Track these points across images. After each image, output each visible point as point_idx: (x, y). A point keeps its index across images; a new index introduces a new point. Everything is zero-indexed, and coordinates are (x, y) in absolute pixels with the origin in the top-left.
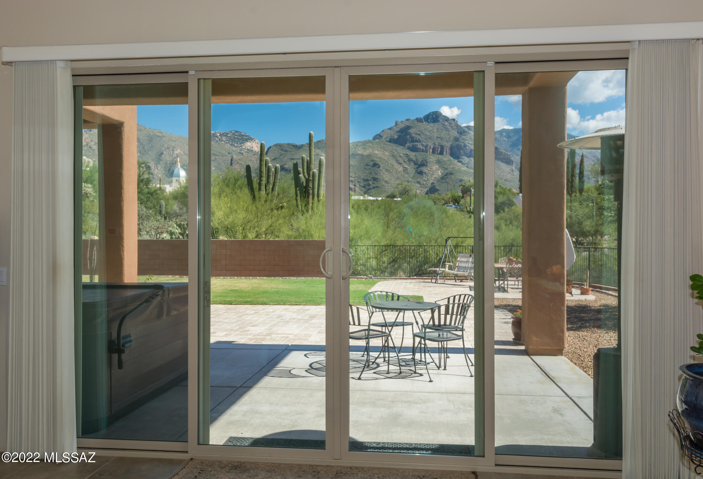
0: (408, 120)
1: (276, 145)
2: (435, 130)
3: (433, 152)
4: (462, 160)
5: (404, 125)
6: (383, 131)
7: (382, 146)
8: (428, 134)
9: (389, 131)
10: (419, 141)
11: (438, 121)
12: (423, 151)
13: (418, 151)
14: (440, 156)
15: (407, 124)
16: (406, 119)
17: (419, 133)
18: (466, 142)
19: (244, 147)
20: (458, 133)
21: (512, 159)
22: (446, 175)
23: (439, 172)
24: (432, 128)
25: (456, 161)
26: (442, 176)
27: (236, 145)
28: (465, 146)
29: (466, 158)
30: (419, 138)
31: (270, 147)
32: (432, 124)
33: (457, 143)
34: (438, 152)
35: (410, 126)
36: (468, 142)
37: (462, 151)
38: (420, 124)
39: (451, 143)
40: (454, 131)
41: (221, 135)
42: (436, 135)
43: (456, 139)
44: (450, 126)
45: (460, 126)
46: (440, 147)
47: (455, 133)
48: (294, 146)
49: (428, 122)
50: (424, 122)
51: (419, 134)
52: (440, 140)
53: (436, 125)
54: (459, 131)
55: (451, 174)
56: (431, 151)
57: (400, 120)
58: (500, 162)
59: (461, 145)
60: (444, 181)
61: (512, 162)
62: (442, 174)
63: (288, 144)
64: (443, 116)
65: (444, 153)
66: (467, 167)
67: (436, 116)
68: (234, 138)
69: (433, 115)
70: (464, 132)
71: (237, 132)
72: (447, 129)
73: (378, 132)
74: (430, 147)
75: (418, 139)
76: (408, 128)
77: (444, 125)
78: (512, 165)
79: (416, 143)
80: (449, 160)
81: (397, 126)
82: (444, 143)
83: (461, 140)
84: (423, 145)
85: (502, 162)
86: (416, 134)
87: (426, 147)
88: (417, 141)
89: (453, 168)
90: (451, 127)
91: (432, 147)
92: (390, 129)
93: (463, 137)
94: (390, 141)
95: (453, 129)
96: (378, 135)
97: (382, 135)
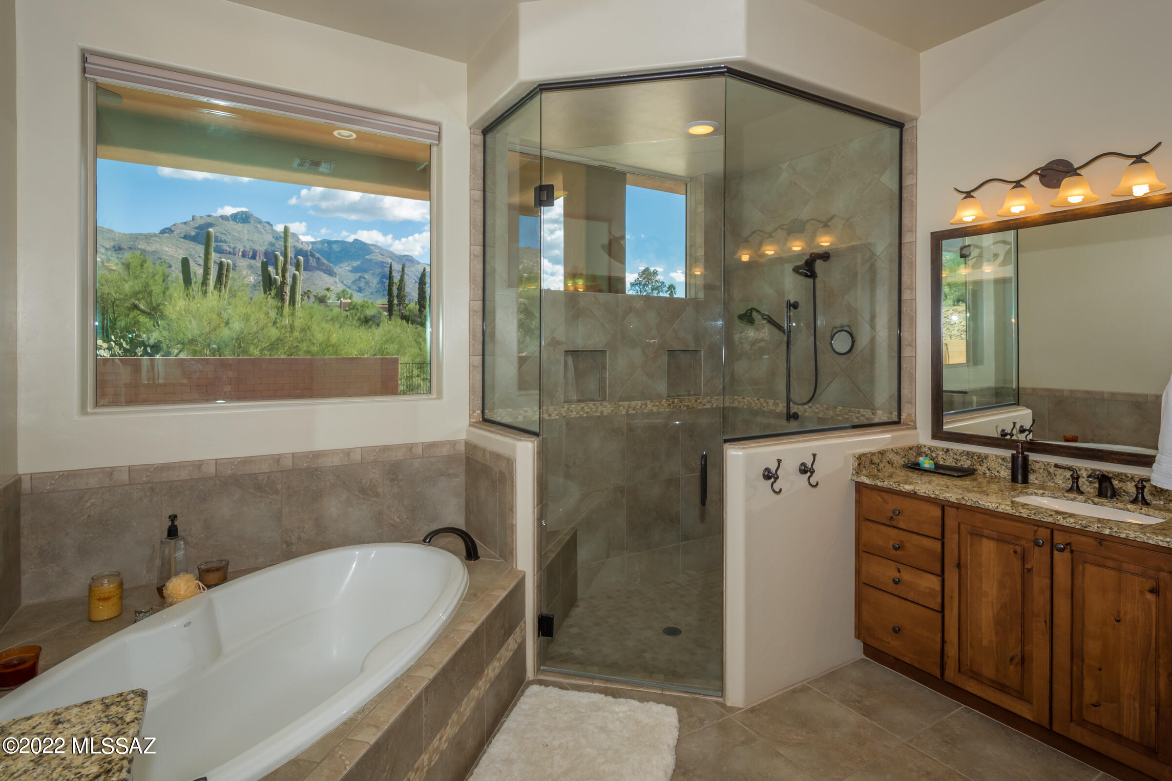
0: (209, 216)
2: (246, 232)
3: (244, 255)
5: (203, 222)
6: (174, 225)
7: (174, 242)
8: (237, 235)
9: (183, 226)
10: (225, 241)
11: (250, 223)
12: (230, 253)
13: (223, 253)
14: (253, 261)
15: (209, 220)
16: (207, 214)
17: (225, 232)
20: (273, 237)
21: (335, 270)
23: (252, 278)
24: (241, 229)
30: (226, 239)
32: (242, 225)
34: (250, 256)
35: (212, 224)
38: (226, 222)
39: (265, 248)
40: (268, 235)
42: (246, 237)
43: (271, 244)
44: (263, 229)
45: (276, 231)
46: (251, 251)
47: (270, 238)
49: (236, 221)
50: (232, 222)
51: (224, 234)
52: (251, 243)
53: (246, 226)
54: (275, 236)
56: (240, 254)
57: (198, 215)
58: (322, 273)
61: (336, 274)
64: (256, 217)
65: (257, 258)
67: (247, 217)
69: (242, 215)
70: (281, 237)
72: (259, 232)
73: (168, 226)
74: (239, 250)
75: (223, 239)
76: (210, 225)
77: (256, 227)
78: (336, 277)
79: (221, 244)
81: (194, 221)
82: (257, 247)
83: (277, 246)
84: (229, 247)
85: (325, 273)
86: (222, 233)
87: (234, 249)
88: (221, 241)
90: (265, 230)
91: (242, 250)
92: (185, 223)
94: (185, 237)
95: (268, 233)
96: (167, 228)
97: (173, 229)
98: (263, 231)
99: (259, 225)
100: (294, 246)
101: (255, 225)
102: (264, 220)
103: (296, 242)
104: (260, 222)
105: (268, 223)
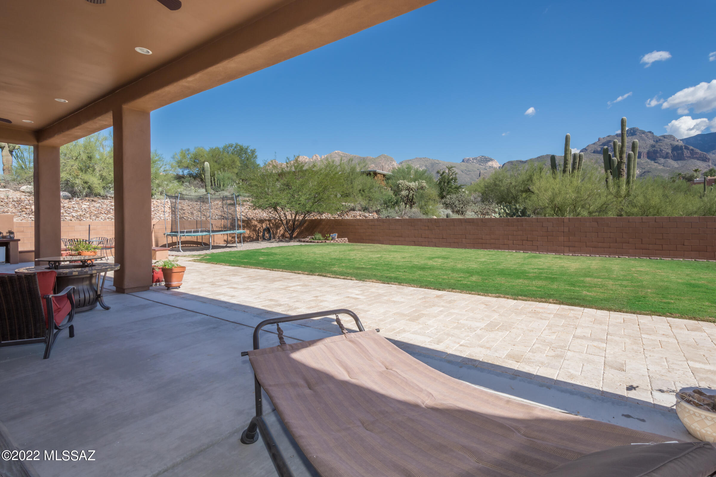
0: (609, 136)
1: (509, 162)
4: (659, 161)
5: (605, 140)
6: (588, 146)
7: (588, 156)
9: (593, 146)
11: (635, 135)
15: (609, 139)
16: (607, 136)
18: (662, 148)
19: (487, 165)
20: (654, 141)
22: (643, 173)
24: (630, 140)
25: (653, 162)
26: (640, 174)
27: (482, 164)
28: (661, 150)
29: (662, 159)
31: (505, 164)
33: (653, 149)
35: (611, 141)
36: (663, 147)
37: (658, 155)
39: (648, 149)
40: (650, 141)
41: (473, 159)
43: (653, 146)
44: (646, 137)
45: (656, 137)
47: (652, 142)
48: (521, 162)
53: (634, 137)
54: (655, 140)
55: (648, 172)
57: (602, 137)
59: (657, 150)
60: (642, 177)
62: (640, 172)
63: (517, 161)
64: (640, 130)
65: (642, 157)
66: (663, 166)
67: (634, 131)
68: (481, 160)
70: (660, 140)
71: (483, 156)
72: (644, 140)
73: (584, 147)
77: (641, 137)
80: (647, 162)
81: (600, 141)
82: (641, 150)
83: (657, 146)
89: (650, 168)
90: (648, 137)
92: (594, 144)
93: (659, 144)
94: (594, 152)
95: (650, 139)
96: (584, 149)
97: (587, 148)
98: (646, 138)
99: (643, 135)
100: (671, 144)
101: (640, 135)
102: (646, 131)
103: (673, 141)
104: (643, 132)
105: (650, 132)
